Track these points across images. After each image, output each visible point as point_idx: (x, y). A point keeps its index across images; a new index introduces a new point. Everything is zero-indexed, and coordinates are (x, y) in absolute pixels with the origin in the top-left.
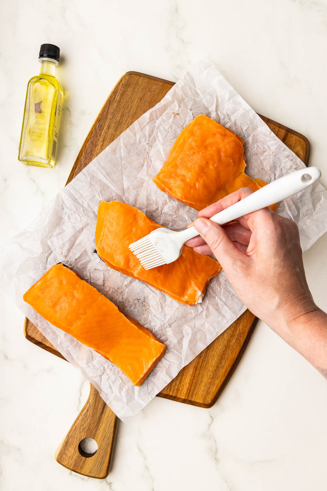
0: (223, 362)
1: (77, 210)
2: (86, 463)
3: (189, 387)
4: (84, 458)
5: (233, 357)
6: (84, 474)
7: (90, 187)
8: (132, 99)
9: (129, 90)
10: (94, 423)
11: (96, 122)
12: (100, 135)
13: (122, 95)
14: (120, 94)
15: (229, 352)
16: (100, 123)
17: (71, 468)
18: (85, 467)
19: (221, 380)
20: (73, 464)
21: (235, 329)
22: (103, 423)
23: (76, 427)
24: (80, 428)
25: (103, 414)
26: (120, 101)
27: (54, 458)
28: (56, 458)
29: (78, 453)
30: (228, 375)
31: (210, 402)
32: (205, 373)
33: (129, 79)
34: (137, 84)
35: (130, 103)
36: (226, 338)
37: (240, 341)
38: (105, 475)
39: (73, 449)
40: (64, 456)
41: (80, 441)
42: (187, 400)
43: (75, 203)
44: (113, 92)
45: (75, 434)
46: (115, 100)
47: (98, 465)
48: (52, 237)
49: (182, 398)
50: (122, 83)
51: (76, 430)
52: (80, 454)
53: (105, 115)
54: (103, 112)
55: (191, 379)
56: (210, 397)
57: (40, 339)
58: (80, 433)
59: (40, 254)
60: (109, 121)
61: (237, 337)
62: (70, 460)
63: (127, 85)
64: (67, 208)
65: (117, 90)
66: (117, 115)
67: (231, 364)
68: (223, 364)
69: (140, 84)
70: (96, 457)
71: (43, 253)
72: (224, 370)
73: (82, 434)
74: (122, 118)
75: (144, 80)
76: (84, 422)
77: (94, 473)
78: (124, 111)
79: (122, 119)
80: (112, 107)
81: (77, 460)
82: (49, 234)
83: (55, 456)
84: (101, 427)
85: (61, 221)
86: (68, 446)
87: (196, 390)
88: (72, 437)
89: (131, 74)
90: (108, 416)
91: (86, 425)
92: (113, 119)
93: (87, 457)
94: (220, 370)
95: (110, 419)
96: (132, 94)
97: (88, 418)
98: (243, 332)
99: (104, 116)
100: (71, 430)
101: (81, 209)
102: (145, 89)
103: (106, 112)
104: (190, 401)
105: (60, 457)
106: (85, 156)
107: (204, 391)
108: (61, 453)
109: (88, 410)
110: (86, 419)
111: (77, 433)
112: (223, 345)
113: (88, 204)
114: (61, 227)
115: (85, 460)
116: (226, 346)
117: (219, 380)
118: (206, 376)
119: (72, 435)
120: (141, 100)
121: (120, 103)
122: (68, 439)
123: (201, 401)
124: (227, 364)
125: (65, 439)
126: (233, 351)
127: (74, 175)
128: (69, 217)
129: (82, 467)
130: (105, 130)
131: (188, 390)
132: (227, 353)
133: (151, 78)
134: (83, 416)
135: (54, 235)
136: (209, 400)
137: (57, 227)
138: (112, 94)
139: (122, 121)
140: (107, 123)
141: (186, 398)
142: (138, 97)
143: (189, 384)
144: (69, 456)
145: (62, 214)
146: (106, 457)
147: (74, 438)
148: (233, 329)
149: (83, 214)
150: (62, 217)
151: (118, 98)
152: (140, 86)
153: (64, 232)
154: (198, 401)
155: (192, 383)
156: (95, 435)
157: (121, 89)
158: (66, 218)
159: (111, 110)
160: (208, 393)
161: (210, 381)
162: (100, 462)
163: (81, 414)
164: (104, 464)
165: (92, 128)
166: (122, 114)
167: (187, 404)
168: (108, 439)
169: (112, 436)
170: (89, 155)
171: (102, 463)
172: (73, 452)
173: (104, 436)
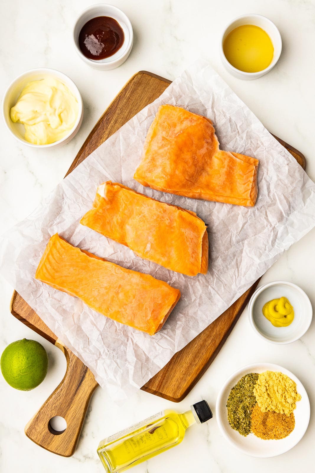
0: (197, 360)
1: (76, 200)
2: (53, 439)
3: (161, 379)
4: (52, 435)
5: (207, 357)
6: (50, 450)
7: (89, 178)
8: (142, 97)
9: (140, 89)
10: (66, 403)
11: (104, 115)
12: (107, 128)
13: (132, 92)
14: (130, 91)
15: (203, 351)
16: (108, 117)
17: (39, 443)
18: (52, 444)
19: (192, 377)
20: (41, 439)
21: (213, 330)
22: (74, 404)
23: (48, 404)
24: (52, 406)
25: (76, 396)
26: (129, 98)
27: (24, 431)
28: (25, 432)
29: (47, 430)
30: (199, 373)
31: (179, 397)
32: (178, 369)
33: (141, 78)
34: (148, 84)
35: (139, 102)
36: (202, 338)
37: (216, 342)
38: (71, 453)
39: (43, 425)
40: (33, 431)
41: (50, 418)
42: (158, 392)
43: (75, 193)
44: (124, 88)
45: (46, 411)
46: (125, 97)
47: (65, 443)
48: (53, 225)
49: (153, 390)
50: (134, 81)
51: (48, 407)
52: (49, 431)
53: (114, 109)
54: (112, 107)
55: (164, 373)
56: (180, 391)
57: (24, 316)
58: (51, 411)
59: (41, 242)
60: (117, 115)
61: (213, 338)
62: (39, 435)
63: (138, 84)
64: (68, 198)
65: (128, 87)
66: (125, 111)
67: (204, 363)
68: (196, 362)
69: (151, 84)
70: (64, 435)
71: (43, 241)
72: (197, 368)
73: (54, 411)
74: (130, 114)
75: (155, 80)
76: (56, 401)
77: (60, 451)
78: (132, 108)
79: (130, 116)
80: (122, 103)
81: (45, 436)
82: (50, 223)
83: (25, 429)
84: (72, 407)
85: (61, 210)
86: (39, 421)
87: (168, 384)
88: (43, 413)
89: (143, 73)
90: (80, 398)
91: (58, 403)
92: (121, 114)
93: (55, 434)
94: (193, 367)
95: (82, 401)
96: (142, 93)
97: (61, 397)
98: (220, 334)
99: (113, 111)
100: (43, 407)
101: (81, 199)
102: (155, 90)
103: (115, 106)
104: (161, 393)
105: (30, 431)
106: (89, 147)
107: (175, 385)
108: (31, 427)
109: (62, 390)
110: (59, 398)
111: (49, 411)
112: (198, 344)
113: (87, 194)
114: (61, 216)
115: (53, 437)
116: (201, 345)
117: (190, 377)
118: (179, 371)
119: (44, 412)
120: (150, 100)
121: (129, 100)
122: (39, 415)
123: (171, 395)
124: (200, 363)
125: (36, 414)
126: (207, 350)
127: (77, 163)
128: (69, 207)
129: (49, 444)
130: (112, 124)
131: (159, 382)
132: (202, 352)
133: (162, 79)
134: (56, 394)
135: (54, 224)
136: (179, 395)
137: (57, 216)
138: (123, 90)
139: (129, 117)
140: (114, 118)
141: (157, 391)
142: (148, 96)
143: (162, 377)
144: (38, 431)
145: (62, 203)
146: (73, 437)
147: (45, 414)
148: (210, 329)
149: (83, 204)
150: (62, 207)
151: (128, 95)
152: (151, 86)
153: (64, 221)
154: (168, 394)
155: (165, 376)
156: (65, 415)
157: (132, 87)
158: (65, 207)
159: (120, 106)
160: (178, 388)
161: (182, 376)
162: (67, 441)
163: (54, 393)
164: (71, 443)
165: (100, 121)
166: (130, 111)
167: (158, 395)
168: (78, 419)
169: (81, 418)
170: (94, 146)
171: (69, 442)
172: (42, 428)
173: (74, 417)
